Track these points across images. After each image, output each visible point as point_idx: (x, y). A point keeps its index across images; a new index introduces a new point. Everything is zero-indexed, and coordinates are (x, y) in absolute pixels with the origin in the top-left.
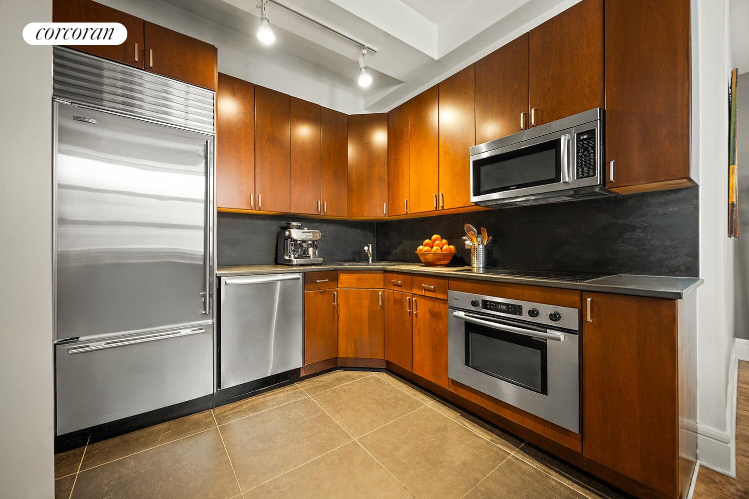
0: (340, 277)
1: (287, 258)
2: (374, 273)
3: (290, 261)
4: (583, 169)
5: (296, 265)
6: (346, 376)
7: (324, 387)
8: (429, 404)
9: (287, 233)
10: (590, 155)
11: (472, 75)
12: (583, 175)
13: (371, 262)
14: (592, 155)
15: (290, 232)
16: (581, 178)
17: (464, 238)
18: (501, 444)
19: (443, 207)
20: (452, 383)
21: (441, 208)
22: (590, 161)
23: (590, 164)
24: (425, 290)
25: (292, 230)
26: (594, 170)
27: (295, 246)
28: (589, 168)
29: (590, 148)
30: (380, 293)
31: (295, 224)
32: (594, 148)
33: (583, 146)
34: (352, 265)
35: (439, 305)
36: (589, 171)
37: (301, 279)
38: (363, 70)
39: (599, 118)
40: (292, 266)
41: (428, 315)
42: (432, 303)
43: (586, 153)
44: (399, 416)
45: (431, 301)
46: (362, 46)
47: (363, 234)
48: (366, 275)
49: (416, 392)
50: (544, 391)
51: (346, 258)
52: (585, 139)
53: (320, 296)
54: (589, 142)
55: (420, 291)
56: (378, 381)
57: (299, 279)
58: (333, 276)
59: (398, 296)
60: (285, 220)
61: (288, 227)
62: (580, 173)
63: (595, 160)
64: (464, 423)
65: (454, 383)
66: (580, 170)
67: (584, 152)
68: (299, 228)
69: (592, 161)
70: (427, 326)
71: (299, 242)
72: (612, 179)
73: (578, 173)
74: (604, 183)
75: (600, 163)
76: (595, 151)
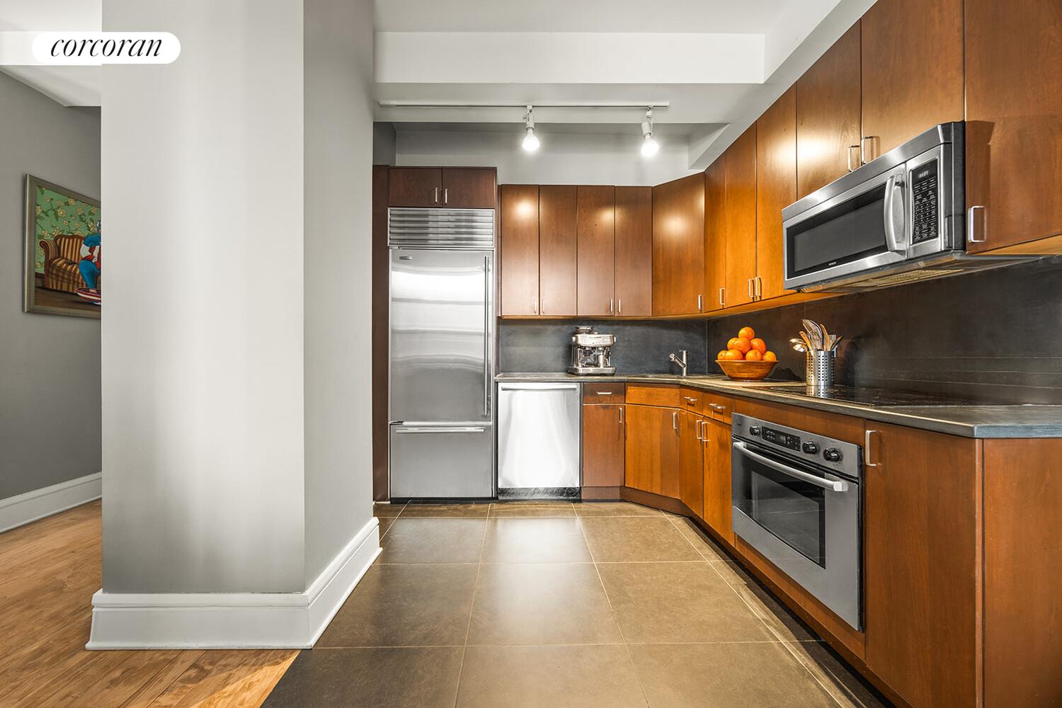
0: (628, 391)
1: (575, 367)
2: (670, 388)
3: (576, 370)
4: (921, 228)
5: (583, 375)
6: (630, 510)
7: (599, 513)
8: (712, 560)
9: (574, 338)
10: (930, 204)
11: (793, 100)
12: (921, 237)
13: (684, 374)
14: (933, 203)
15: (577, 337)
16: (919, 241)
17: (793, 341)
18: (775, 628)
19: (760, 297)
20: (738, 539)
21: (758, 299)
22: (930, 213)
23: (930, 218)
24: (714, 411)
25: (579, 336)
26: (936, 228)
27: (585, 353)
28: (929, 225)
29: (930, 192)
30: (674, 414)
31: (583, 328)
32: (935, 191)
33: (921, 190)
34: (656, 377)
35: (726, 432)
36: (929, 229)
37: (578, 390)
38: (648, 136)
39: (942, 141)
40: (578, 375)
41: (717, 445)
42: (720, 428)
43: (925, 200)
44: (659, 560)
45: (720, 426)
46: (648, 108)
47: (685, 337)
48: (659, 389)
49: (705, 546)
50: (822, 563)
51: (659, 369)
52: (924, 179)
53: (601, 410)
54: (929, 182)
55: (709, 412)
56: (666, 523)
57: (575, 389)
58: (620, 389)
59: (691, 419)
60: (574, 323)
61: (576, 333)
62: (918, 233)
63: (937, 212)
64: (743, 593)
65: (740, 539)
66: (917, 229)
67: (921, 199)
68: (590, 332)
69: (933, 212)
70: (716, 459)
71: (587, 349)
72: (971, 237)
73: (914, 234)
74: (964, 245)
75: (948, 216)
76: (936, 195)
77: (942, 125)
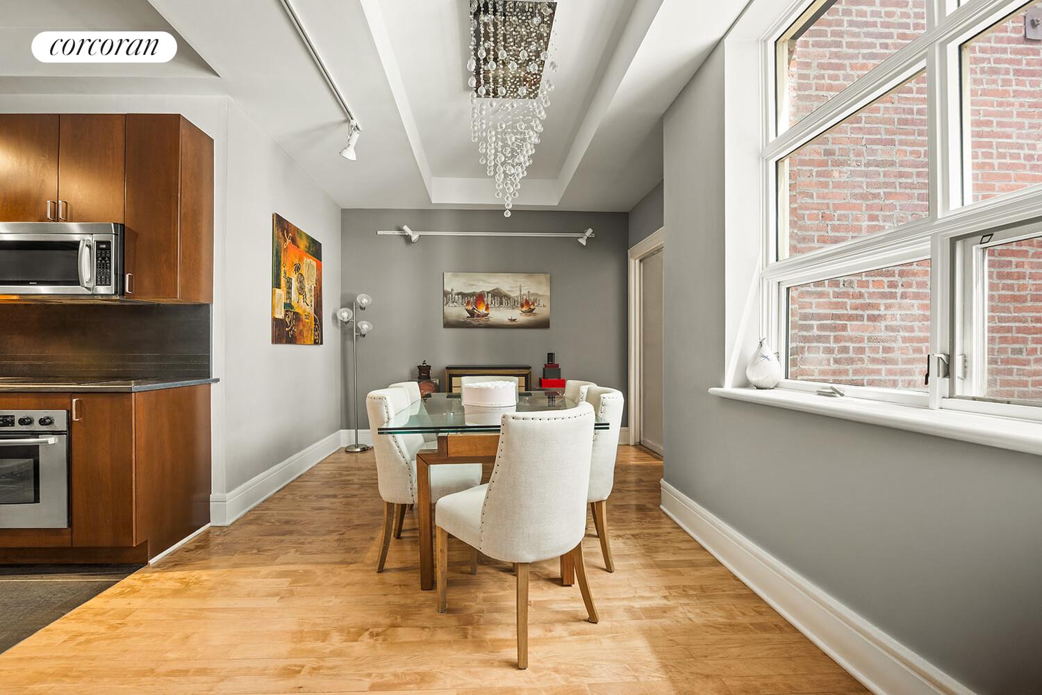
4: (101, 278)
10: (106, 265)
12: (101, 283)
14: (108, 265)
16: (99, 286)
22: (106, 271)
23: (106, 274)
26: (109, 280)
28: (106, 277)
29: (107, 259)
32: (110, 259)
33: (101, 255)
36: (105, 280)
39: (114, 232)
43: (103, 262)
50: (37, 499)
52: (103, 249)
54: (106, 252)
62: (99, 280)
63: (110, 271)
66: (98, 278)
67: (101, 261)
72: (127, 290)
73: (97, 280)
74: (123, 293)
75: (116, 274)
76: (110, 261)
77: (114, 224)
